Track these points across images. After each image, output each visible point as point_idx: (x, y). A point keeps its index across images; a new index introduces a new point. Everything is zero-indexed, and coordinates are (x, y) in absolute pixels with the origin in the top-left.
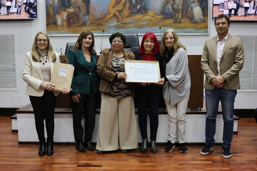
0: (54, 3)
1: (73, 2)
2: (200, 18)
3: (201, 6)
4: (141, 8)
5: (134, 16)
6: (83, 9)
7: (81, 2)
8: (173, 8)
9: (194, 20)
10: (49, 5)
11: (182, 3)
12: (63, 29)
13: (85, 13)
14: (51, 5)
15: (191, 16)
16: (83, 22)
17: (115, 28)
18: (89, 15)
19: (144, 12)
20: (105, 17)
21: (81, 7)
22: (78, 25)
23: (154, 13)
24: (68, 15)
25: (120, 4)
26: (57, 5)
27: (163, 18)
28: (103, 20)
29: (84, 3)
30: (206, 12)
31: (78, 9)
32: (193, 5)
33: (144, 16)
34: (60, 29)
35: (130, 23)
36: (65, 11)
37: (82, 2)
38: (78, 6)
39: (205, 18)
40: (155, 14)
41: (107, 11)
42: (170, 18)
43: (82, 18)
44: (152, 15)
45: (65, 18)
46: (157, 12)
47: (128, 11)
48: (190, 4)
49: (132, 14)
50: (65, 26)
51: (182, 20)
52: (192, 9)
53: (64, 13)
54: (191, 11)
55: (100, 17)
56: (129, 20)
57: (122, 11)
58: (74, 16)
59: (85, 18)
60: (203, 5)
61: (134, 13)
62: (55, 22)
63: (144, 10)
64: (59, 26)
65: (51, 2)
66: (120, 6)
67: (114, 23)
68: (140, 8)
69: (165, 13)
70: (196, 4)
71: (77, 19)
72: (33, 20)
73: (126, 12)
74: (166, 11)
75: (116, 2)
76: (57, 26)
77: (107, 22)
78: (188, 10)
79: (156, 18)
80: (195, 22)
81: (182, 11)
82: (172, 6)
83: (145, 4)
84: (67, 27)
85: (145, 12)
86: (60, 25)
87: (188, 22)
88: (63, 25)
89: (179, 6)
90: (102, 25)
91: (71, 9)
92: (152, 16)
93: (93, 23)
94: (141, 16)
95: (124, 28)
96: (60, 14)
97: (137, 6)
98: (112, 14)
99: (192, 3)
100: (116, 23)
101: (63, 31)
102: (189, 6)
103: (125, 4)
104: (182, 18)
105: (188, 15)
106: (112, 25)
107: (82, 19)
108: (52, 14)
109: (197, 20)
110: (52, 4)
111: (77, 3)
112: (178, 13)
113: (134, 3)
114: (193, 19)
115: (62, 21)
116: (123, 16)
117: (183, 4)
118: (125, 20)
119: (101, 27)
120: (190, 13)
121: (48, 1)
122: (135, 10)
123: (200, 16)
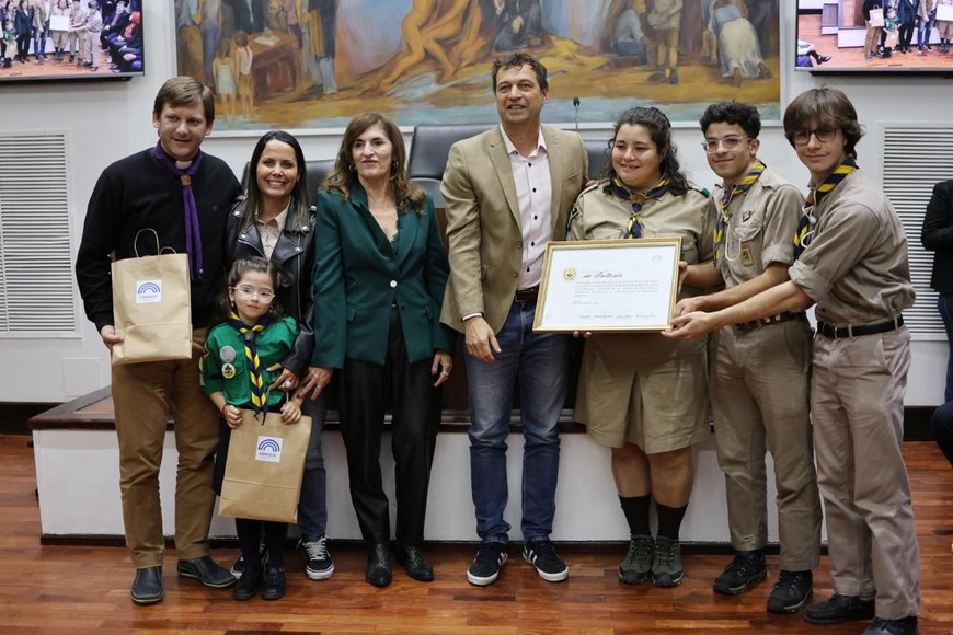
0: (204, 17)
1: (273, 12)
2: (747, 63)
3: (751, 18)
4: (528, 29)
6: (312, 37)
7: (305, 10)
8: (647, 28)
9: (728, 69)
10: (189, 23)
11: (679, 5)
12: (239, 113)
13: (320, 50)
14: (194, 24)
15: (714, 57)
16: (310, 85)
17: (432, 103)
18: (333, 57)
19: (536, 41)
20: (392, 62)
21: (304, 30)
22: (293, 95)
23: (575, 47)
24: (255, 61)
25: (449, 16)
26: (216, 23)
27: (608, 64)
28: (387, 76)
29: (315, 13)
30: (772, 39)
31: (292, 37)
32: (722, 14)
34: (230, 111)
35: (483, 86)
36: (245, 45)
37: (309, 11)
38: (291, 26)
39: (769, 64)
40: (579, 51)
41: (401, 44)
42: (635, 64)
43: (308, 69)
44: (566, 53)
45: (246, 70)
46: (588, 42)
47: (477, 38)
48: (711, 12)
50: (248, 99)
51: (681, 71)
52: (718, 29)
53: (241, 50)
54: (714, 36)
55: (374, 66)
56: (482, 73)
57: (457, 42)
58: (280, 64)
59: (320, 70)
60: (761, 15)
61: (499, 49)
63: (537, 36)
64: (224, 99)
65: (194, 12)
66: (448, 22)
67: (427, 85)
68: (522, 28)
69: (616, 46)
70: (734, 9)
71: (289, 73)
72: (128, 78)
73: (470, 45)
74: (621, 39)
75: (434, 7)
76: (218, 100)
77: (400, 83)
78: (705, 33)
79: (582, 64)
80: (732, 77)
81: (680, 37)
82: (643, 18)
83: (540, 14)
84: (255, 105)
85: (543, 44)
86: (228, 96)
87: (705, 78)
88: (238, 97)
89: (670, 17)
90: (382, 94)
91: (268, 36)
92: (568, 58)
93: (350, 88)
95: (465, 105)
96: (227, 55)
97: (511, 20)
98: (418, 55)
99: (717, 6)
100: (434, 88)
101: (241, 119)
102: (708, 16)
103: (466, 12)
104: (680, 63)
105: (705, 52)
106: (420, 93)
107: (309, 75)
108: (200, 57)
109: (736, 68)
110: (198, 20)
111: (291, 14)
112: (667, 44)
113: (499, 9)
114: (724, 68)
115: (234, 81)
116: (461, 60)
117: (683, 11)
118: (467, 76)
119: (379, 101)
120: (710, 47)
121: (185, 7)
122: (503, 37)
123: (749, 54)
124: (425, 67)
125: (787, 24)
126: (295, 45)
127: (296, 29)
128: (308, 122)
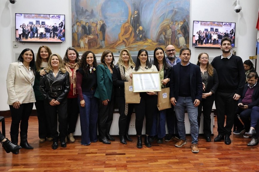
0: (78, 31)
1: (93, 31)
2: (183, 45)
3: (184, 37)
5: (137, 42)
6: (100, 36)
7: (99, 31)
8: (165, 38)
10: (75, 32)
11: (171, 34)
13: (102, 39)
14: (76, 32)
15: (177, 44)
16: (100, 46)
18: (105, 40)
19: (144, 39)
20: (117, 42)
21: (99, 35)
22: (96, 48)
23: (152, 41)
24: (88, 40)
25: (128, 34)
26: (80, 33)
29: (101, 32)
30: (188, 41)
32: (179, 36)
33: (144, 43)
34: (83, 50)
35: (134, 48)
36: (86, 37)
41: (118, 39)
43: (99, 42)
45: (87, 42)
46: (154, 40)
47: (133, 38)
49: (136, 41)
52: (178, 38)
53: (86, 38)
55: (113, 43)
56: (134, 45)
57: (129, 39)
58: (94, 41)
59: (102, 43)
60: (186, 36)
61: (137, 40)
62: (79, 45)
63: (144, 38)
64: (82, 48)
65: (76, 30)
68: (142, 37)
69: (159, 41)
70: (181, 35)
71: (95, 43)
72: (62, 43)
73: (132, 40)
76: (81, 48)
78: (176, 39)
80: (180, 48)
81: (171, 40)
82: (164, 36)
83: (145, 34)
84: (88, 49)
88: (85, 47)
89: (169, 36)
90: (114, 48)
91: (91, 36)
92: (150, 43)
93: (108, 47)
94: (143, 43)
96: (83, 39)
98: (121, 41)
99: (178, 34)
103: (131, 33)
105: (176, 43)
106: (122, 48)
107: (99, 44)
108: (77, 39)
109: (181, 46)
110: (77, 32)
111: (96, 32)
113: (137, 33)
114: (179, 46)
115: (84, 44)
116: (130, 42)
118: (131, 45)
119: (114, 50)
120: (177, 42)
121: (74, 29)
122: (138, 38)
123: (184, 43)
124: (123, 43)
125: (191, 38)
126: (97, 38)
127: (97, 35)
128: (99, 53)
